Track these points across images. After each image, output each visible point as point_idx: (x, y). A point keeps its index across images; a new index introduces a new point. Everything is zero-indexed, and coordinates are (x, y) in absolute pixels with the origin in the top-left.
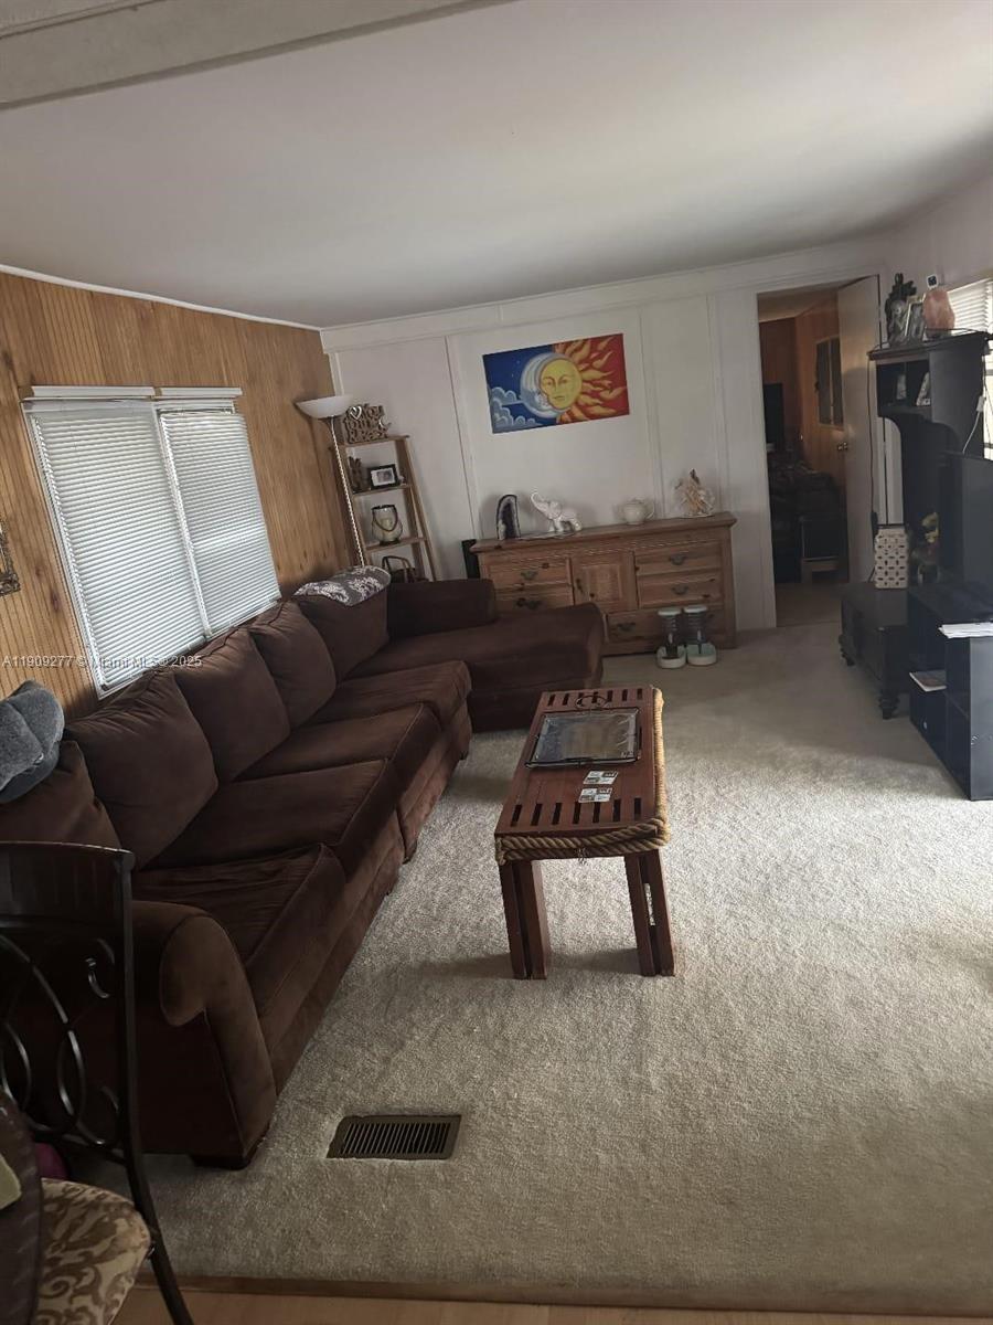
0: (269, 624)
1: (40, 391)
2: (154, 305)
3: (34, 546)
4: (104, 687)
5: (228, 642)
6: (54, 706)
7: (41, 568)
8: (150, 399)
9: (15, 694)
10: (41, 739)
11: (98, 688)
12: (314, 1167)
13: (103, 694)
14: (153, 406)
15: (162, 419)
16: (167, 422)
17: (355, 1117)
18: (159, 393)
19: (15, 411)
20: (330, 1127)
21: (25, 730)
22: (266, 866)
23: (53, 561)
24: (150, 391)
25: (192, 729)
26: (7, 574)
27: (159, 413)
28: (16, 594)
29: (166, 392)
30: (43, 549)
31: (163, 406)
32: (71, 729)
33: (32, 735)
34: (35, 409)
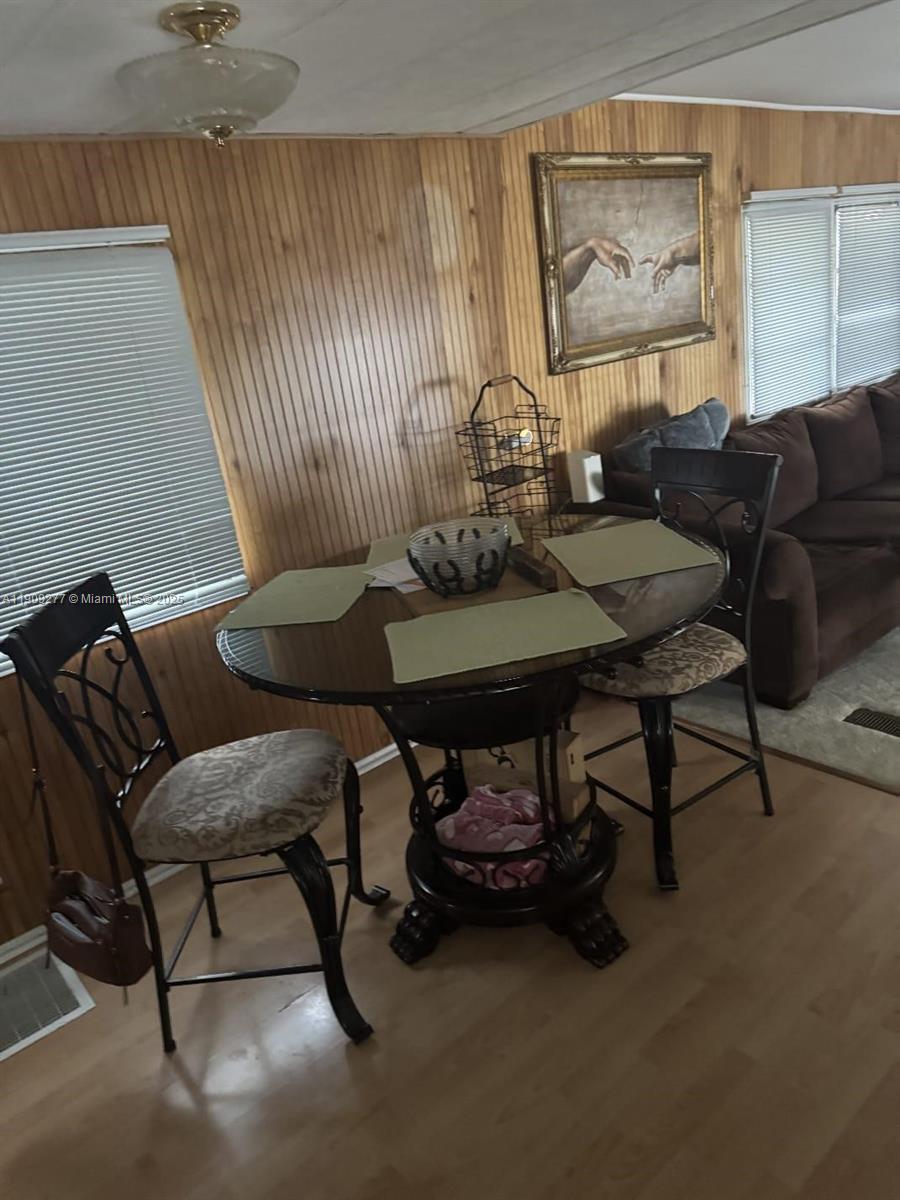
0: (885, 388)
1: (755, 196)
2: (852, 115)
3: (729, 308)
4: (753, 417)
5: (849, 396)
6: (726, 415)
7: (729, 326)
8: (833, 197)
9: (707, 402)
10: (715, 433)
11: (749, 416)
12: (833, 722)
13: (751, 422)
14: (833, 203)
15: (838, 213)
16: (841, 216)
17: (867, 710)
18: (840, 192)
19: (736, 210)
20: (849, 709)
21: (708, 424)
22: (842, 548)
23: (739, 321)
24: (833, 190)
25: (808, 452)
26: (710, 327)
27: (836, 208)
28: (712, 342)
29: (847, 190)
30: (734, 312)
31: (841, 202)
32: (731, 435)
33: (710, 428)
34: (751, 209)
